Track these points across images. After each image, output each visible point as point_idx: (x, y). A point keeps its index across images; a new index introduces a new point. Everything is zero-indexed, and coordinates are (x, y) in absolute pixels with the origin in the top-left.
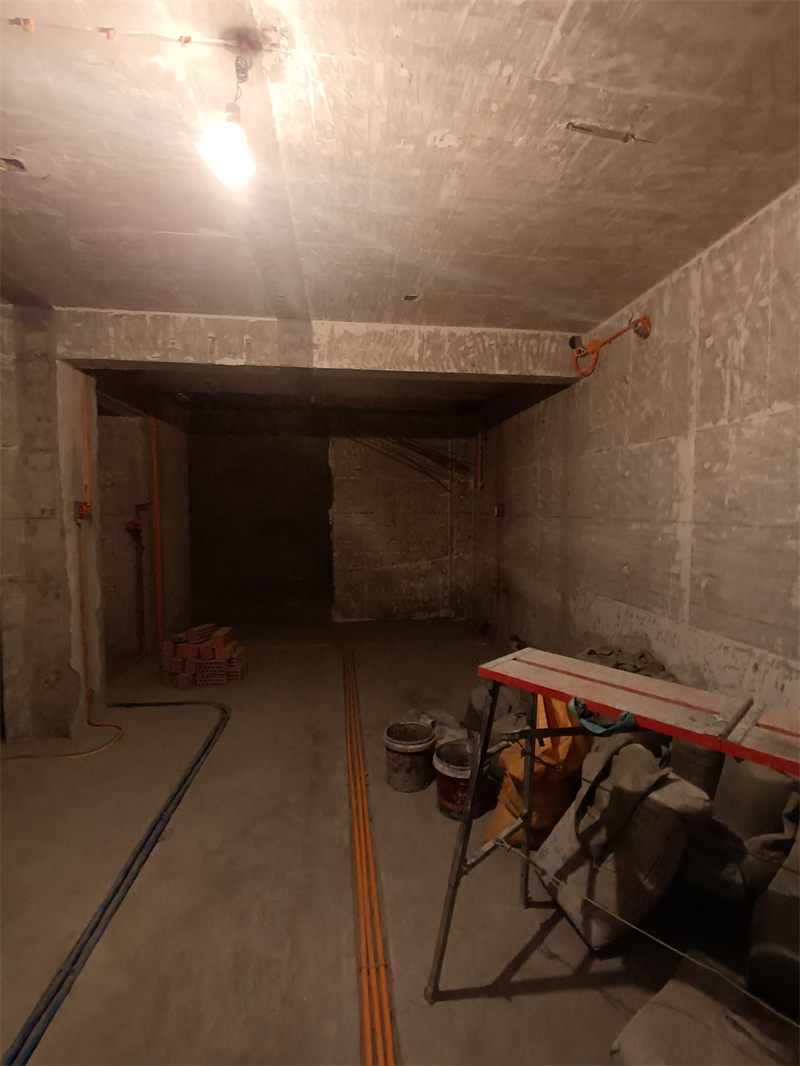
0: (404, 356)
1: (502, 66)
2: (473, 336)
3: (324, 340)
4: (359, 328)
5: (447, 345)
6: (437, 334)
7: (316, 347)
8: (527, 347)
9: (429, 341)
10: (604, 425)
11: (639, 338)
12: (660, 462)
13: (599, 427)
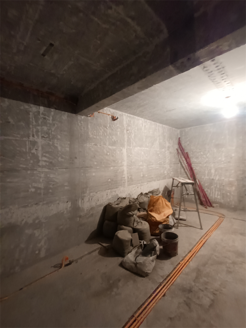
10: (98, 137)
11: (111, 119)
12: (118, 152)
13: (95, 137)
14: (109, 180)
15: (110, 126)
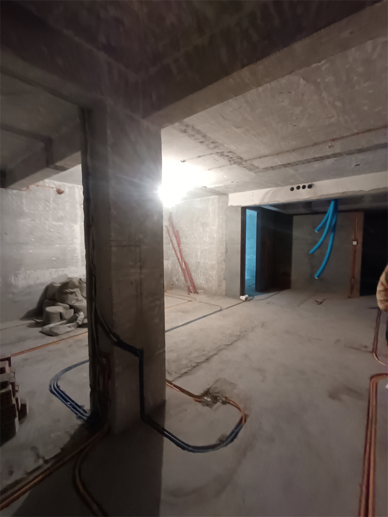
10: (36, 212)
11: (56, 193)
12: (68, 229)
13: (32, 212)
14: (54, 258)
15: (54, 200)
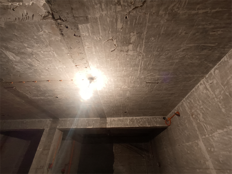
0: (126, 124)
1: (132, 77)
2: (141, 119)
3: (109, 122)
4: (116, 119)
5: (135, 121)
6: (133, 119)
7: (107, 123)
8: (154, 120)
9: (131, 120)
12: (196, 148)
